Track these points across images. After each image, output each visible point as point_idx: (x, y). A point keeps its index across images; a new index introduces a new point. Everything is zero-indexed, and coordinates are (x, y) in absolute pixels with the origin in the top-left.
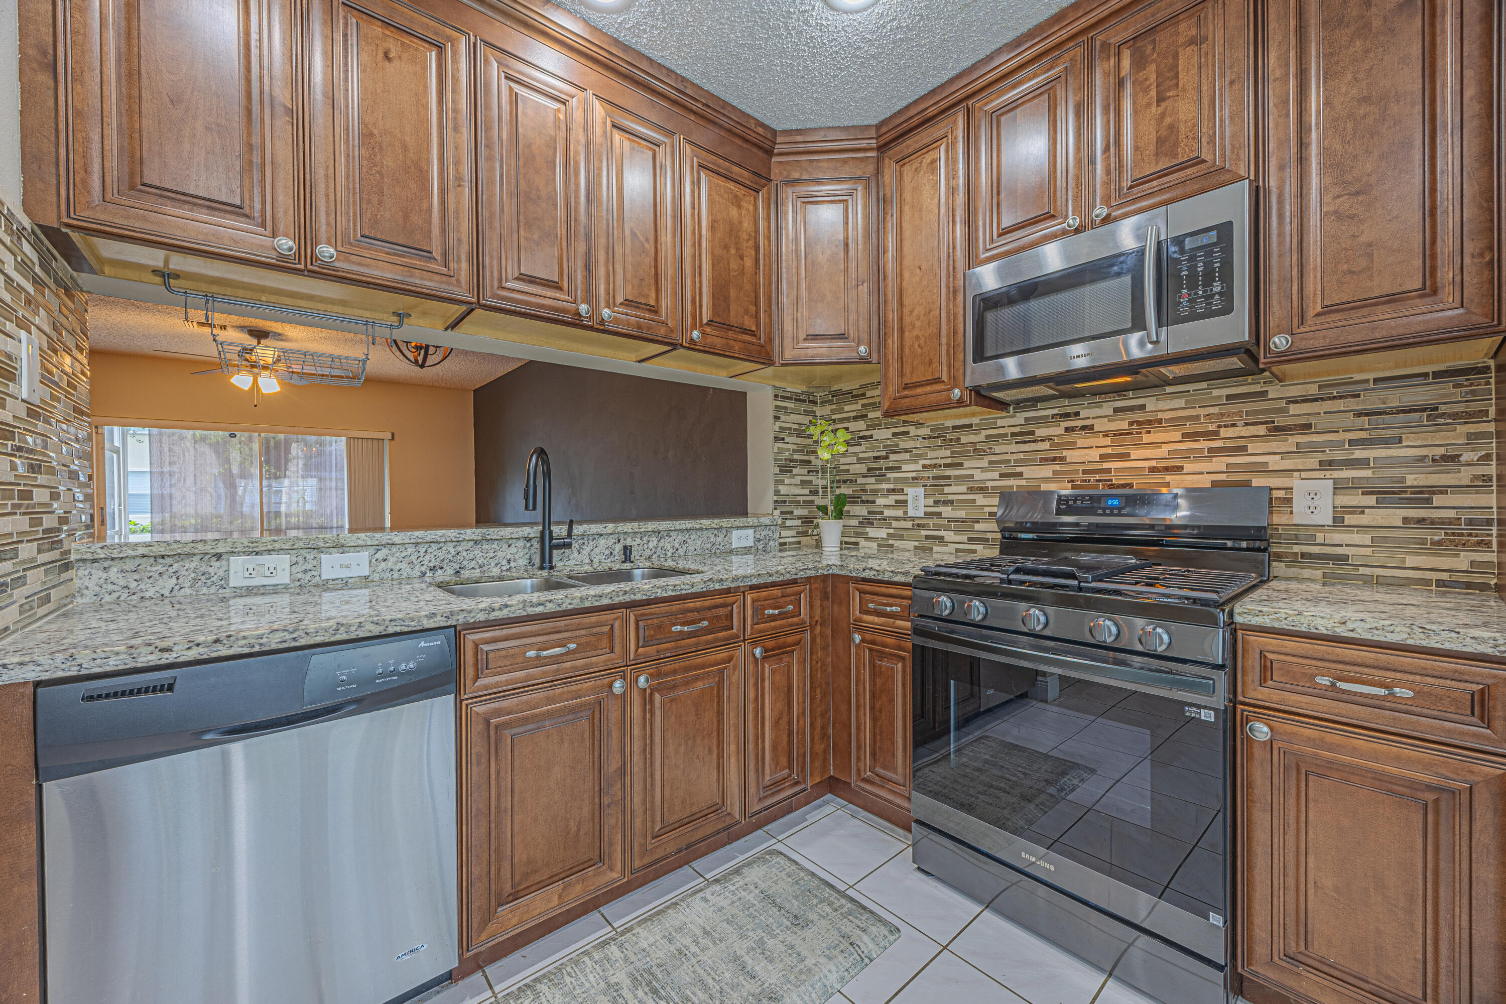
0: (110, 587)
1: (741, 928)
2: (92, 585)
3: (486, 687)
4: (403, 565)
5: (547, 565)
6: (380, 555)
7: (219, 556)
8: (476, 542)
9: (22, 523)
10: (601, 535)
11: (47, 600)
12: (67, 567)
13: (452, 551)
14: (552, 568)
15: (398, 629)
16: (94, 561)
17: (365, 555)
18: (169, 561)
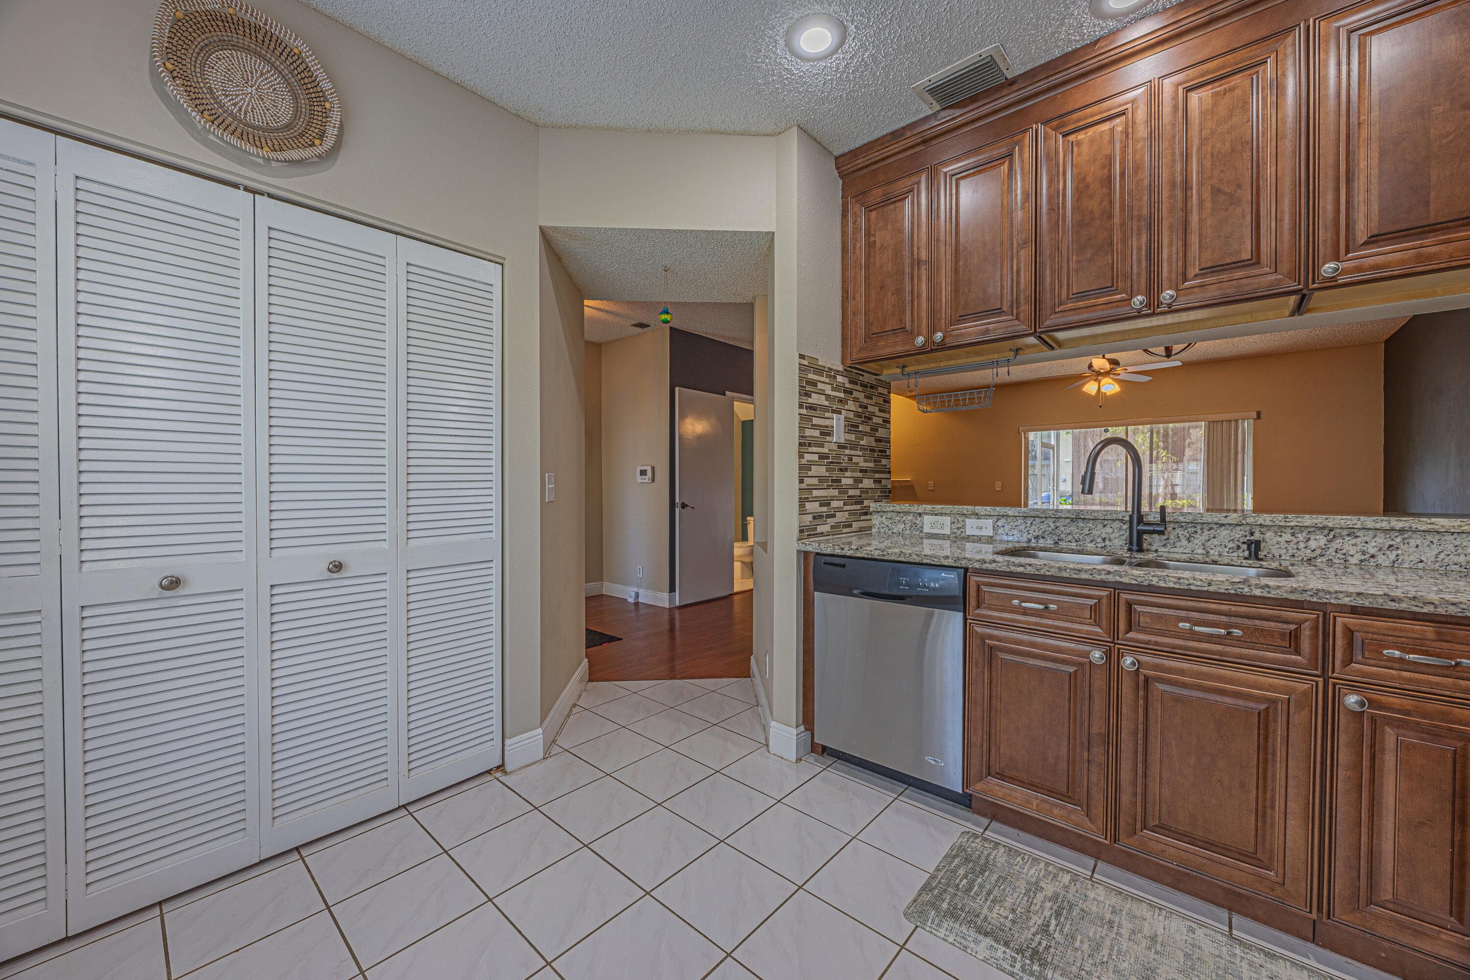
0: (883, 525)
1: (1193, 969)
2: (877, 523)
3: (983, 616)
4: (1015, 532)
5: (1135, 548)
6: (1000, 523)
7: (920, 514)
8: (1072, 520)
9: (835, 493)
10: (1224, 525)
11: (851, 526)
12: (866, 514)
13: (1052, 525)
14: (1140, 550)
15: (928, 561)
16: (878, 512)
17: (990, 522)
18: (902, 515)
